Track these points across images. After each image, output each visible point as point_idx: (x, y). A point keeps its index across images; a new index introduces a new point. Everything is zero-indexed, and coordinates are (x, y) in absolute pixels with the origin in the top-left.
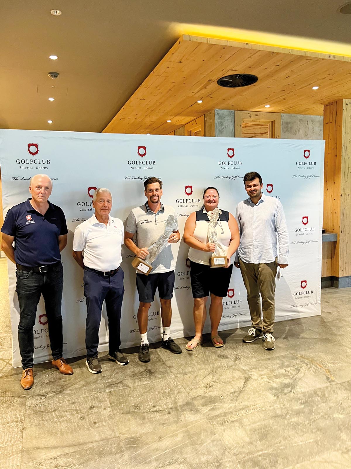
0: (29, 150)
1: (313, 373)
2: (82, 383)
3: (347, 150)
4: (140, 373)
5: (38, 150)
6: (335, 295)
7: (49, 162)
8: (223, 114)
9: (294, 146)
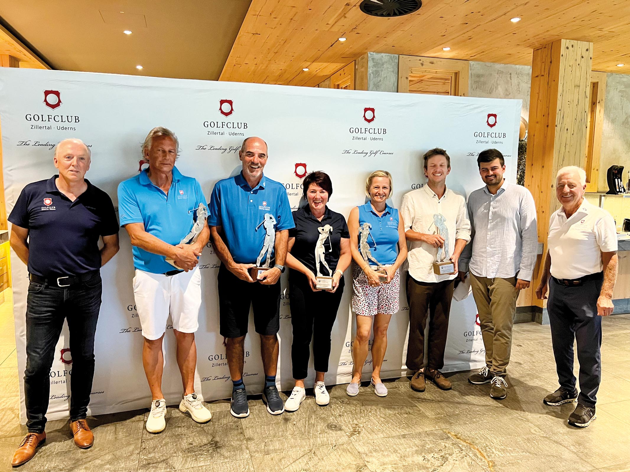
0: (45, 100)
1: (468, 467)
2: (108, 457)
3: (564, 117)
4: (201, 447)
5: (60, 101)
6: (534, 336)
7: (77, 119)
8: (381, 59)
9: (472, 107)
